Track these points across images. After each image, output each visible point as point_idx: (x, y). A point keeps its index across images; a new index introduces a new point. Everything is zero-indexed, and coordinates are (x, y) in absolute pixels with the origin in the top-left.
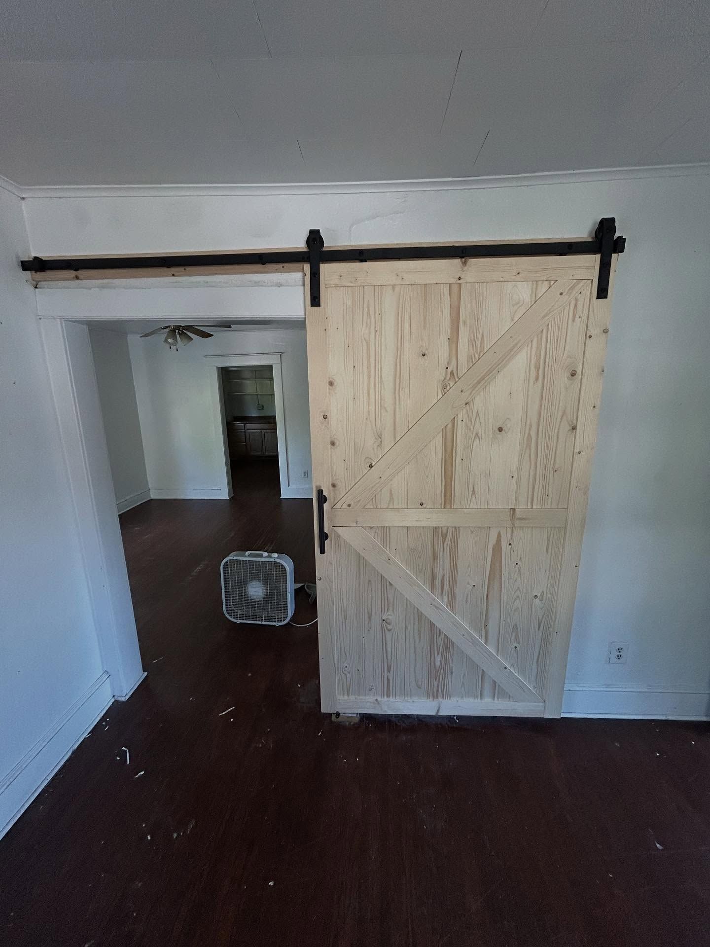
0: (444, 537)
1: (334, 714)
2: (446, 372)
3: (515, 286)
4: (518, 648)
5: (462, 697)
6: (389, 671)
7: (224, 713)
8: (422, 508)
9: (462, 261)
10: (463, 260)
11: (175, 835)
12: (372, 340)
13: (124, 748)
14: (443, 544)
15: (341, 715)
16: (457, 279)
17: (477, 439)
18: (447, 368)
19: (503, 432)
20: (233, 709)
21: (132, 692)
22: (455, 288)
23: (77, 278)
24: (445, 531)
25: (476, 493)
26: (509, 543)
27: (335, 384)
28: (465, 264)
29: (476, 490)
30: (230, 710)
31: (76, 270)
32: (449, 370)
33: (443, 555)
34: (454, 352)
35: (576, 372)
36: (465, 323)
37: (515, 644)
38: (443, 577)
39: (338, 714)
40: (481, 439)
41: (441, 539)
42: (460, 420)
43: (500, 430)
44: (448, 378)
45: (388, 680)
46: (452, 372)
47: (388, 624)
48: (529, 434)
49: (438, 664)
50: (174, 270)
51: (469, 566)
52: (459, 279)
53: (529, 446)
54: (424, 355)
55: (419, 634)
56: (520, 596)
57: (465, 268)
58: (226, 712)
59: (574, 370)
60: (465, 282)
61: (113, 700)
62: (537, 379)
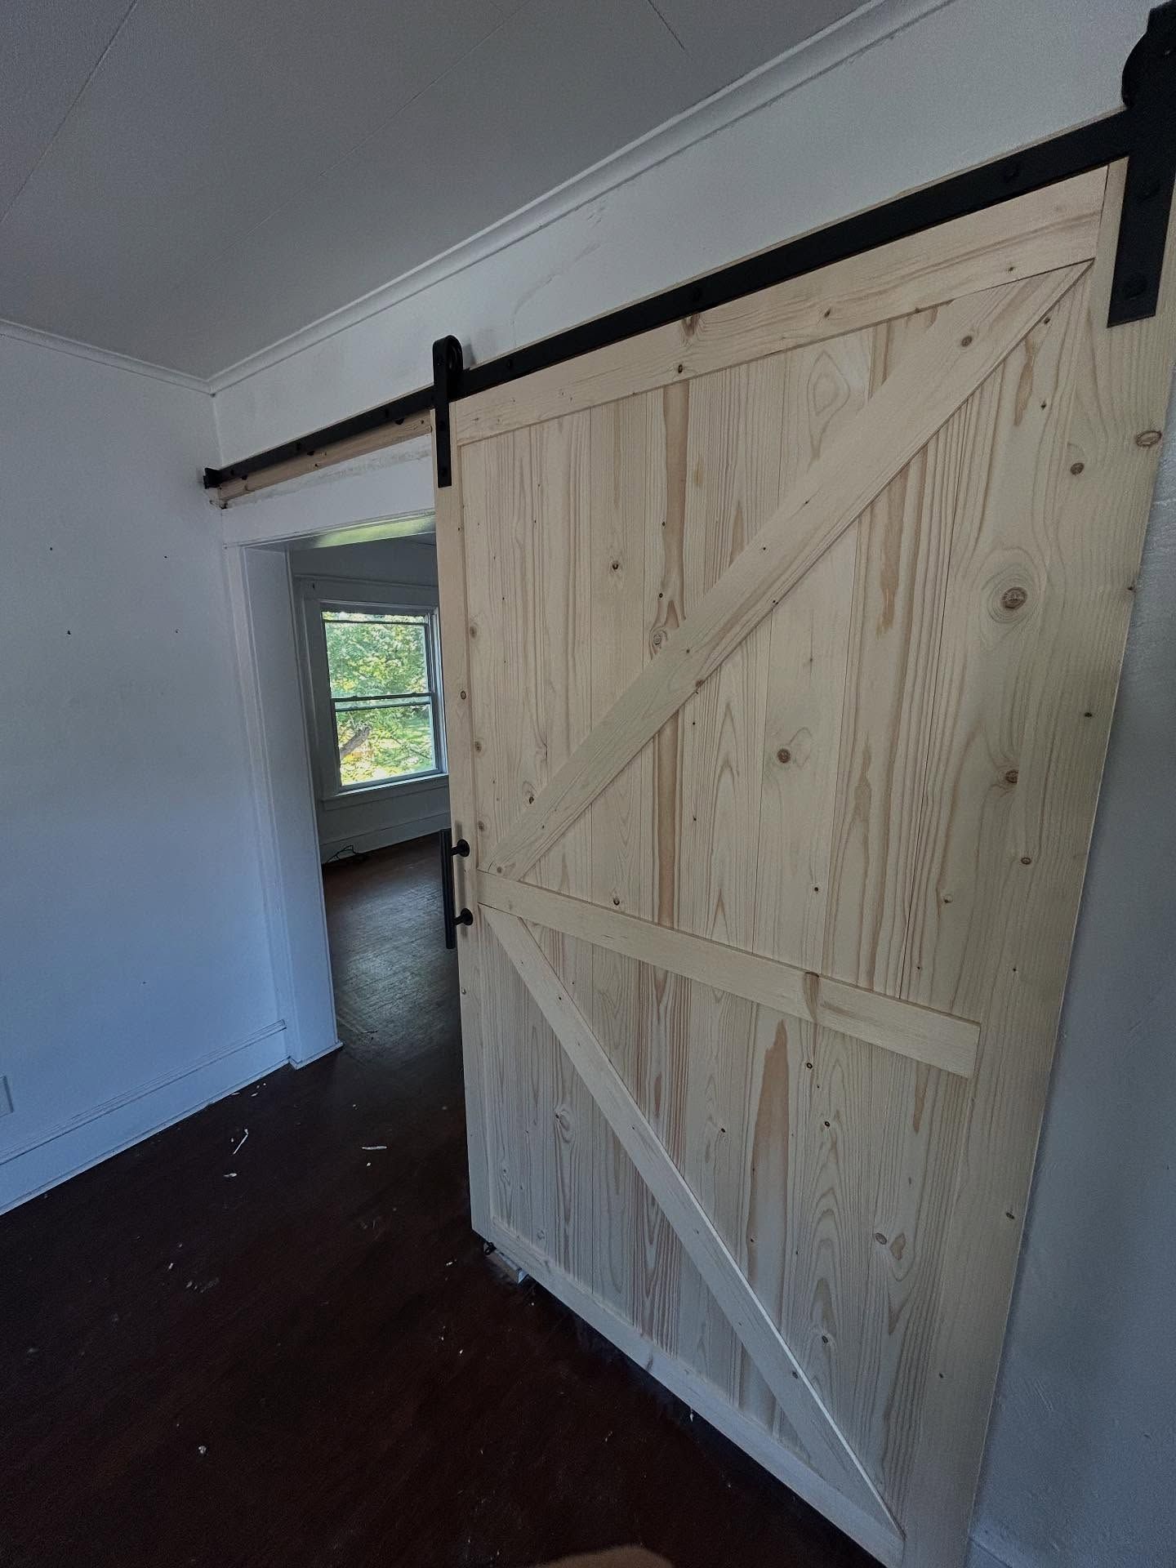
0: (660, 988)
1: (488, 1243)
2: (659, 603)
3: (824, 352)
4: (830, 1343)
5: (700, 1372)
6: (567, 1219)
7: (369, 1148)
8: (615, 911)
9: (685, 322)
10: (688, 319)
11: (190, 1284)
12: (529, 541)
13: (246, 1130)
14: (658, 1006)
15: (496, 1252)
16: (676, 372)
17: (727, 776)
18: (661, 595)
19: (791, 763)
20: (384, 1149)
21: (309, 1062)
22: (676, 393)
23: (247, 490)
24: (660, 976)
25: (727, 907)
26: (805, 1062)
27: (478, 634)
28: (690, 328)
29: (726, 900)
30: (378, 1147)
31: (245, 478)
32: (665, 601)
33: (658, 1030)
34: (675, 552)
35: (1024, 594)
36: (698, 480)
37: (824, 1332)
38: (659, 1079)
39: (492, 1248)
40: (736, 776)
41: (654, 992)
42: (688, 724)
43: (784, 757)
44: (663, 620)
45: (566, 1238)
46: (671, 605)
47: (564, 1127)
48: (863, 779)
49: (651, 1265)
50: (318, 458)
51: (711, 1077)
52: (680, 372)
53: (861, 812)
54: (615, 567)
55: (617, 1178)
56: (835, 1210)
57: (692, 340)
58: (372, 1148)
59: (1019, 589)
60: (693, 374)
61: (287, 1062)
62: (888, 617)
